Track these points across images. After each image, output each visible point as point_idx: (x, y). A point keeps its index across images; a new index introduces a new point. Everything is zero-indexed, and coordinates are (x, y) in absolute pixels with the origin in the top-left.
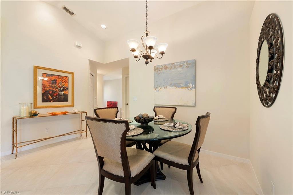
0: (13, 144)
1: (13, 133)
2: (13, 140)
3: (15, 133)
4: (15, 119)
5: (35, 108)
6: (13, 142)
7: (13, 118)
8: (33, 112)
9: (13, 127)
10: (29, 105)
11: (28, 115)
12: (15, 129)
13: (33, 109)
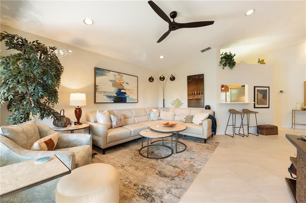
0: (292, 123)
1: (293, 118)
2: (292, 121)
3: (294, 117)
4: (293, 111)
5: (305, 106)
6: (292, 122)
7: (293, 110)
8: (304, 108)
9: (293, 115)
10: (302, 104)
11: (300, 109)
12: (294, 115)
13: (304, 107)
